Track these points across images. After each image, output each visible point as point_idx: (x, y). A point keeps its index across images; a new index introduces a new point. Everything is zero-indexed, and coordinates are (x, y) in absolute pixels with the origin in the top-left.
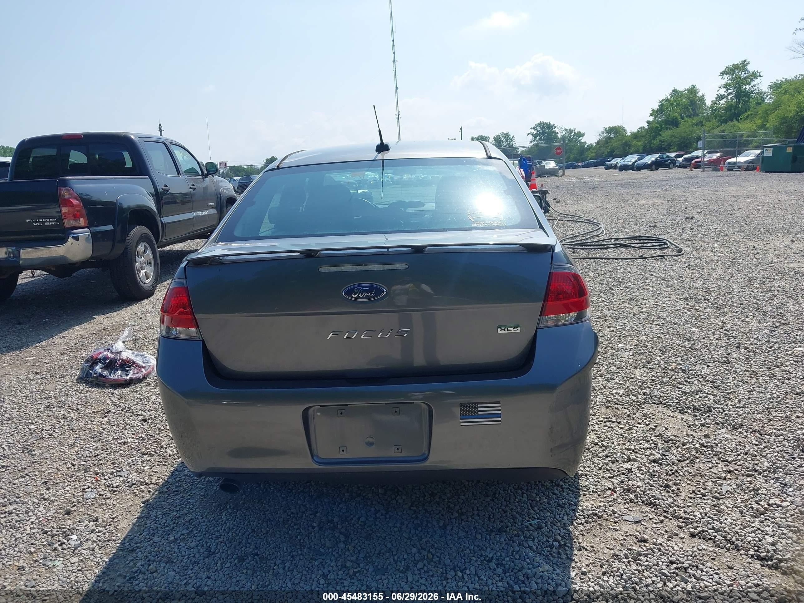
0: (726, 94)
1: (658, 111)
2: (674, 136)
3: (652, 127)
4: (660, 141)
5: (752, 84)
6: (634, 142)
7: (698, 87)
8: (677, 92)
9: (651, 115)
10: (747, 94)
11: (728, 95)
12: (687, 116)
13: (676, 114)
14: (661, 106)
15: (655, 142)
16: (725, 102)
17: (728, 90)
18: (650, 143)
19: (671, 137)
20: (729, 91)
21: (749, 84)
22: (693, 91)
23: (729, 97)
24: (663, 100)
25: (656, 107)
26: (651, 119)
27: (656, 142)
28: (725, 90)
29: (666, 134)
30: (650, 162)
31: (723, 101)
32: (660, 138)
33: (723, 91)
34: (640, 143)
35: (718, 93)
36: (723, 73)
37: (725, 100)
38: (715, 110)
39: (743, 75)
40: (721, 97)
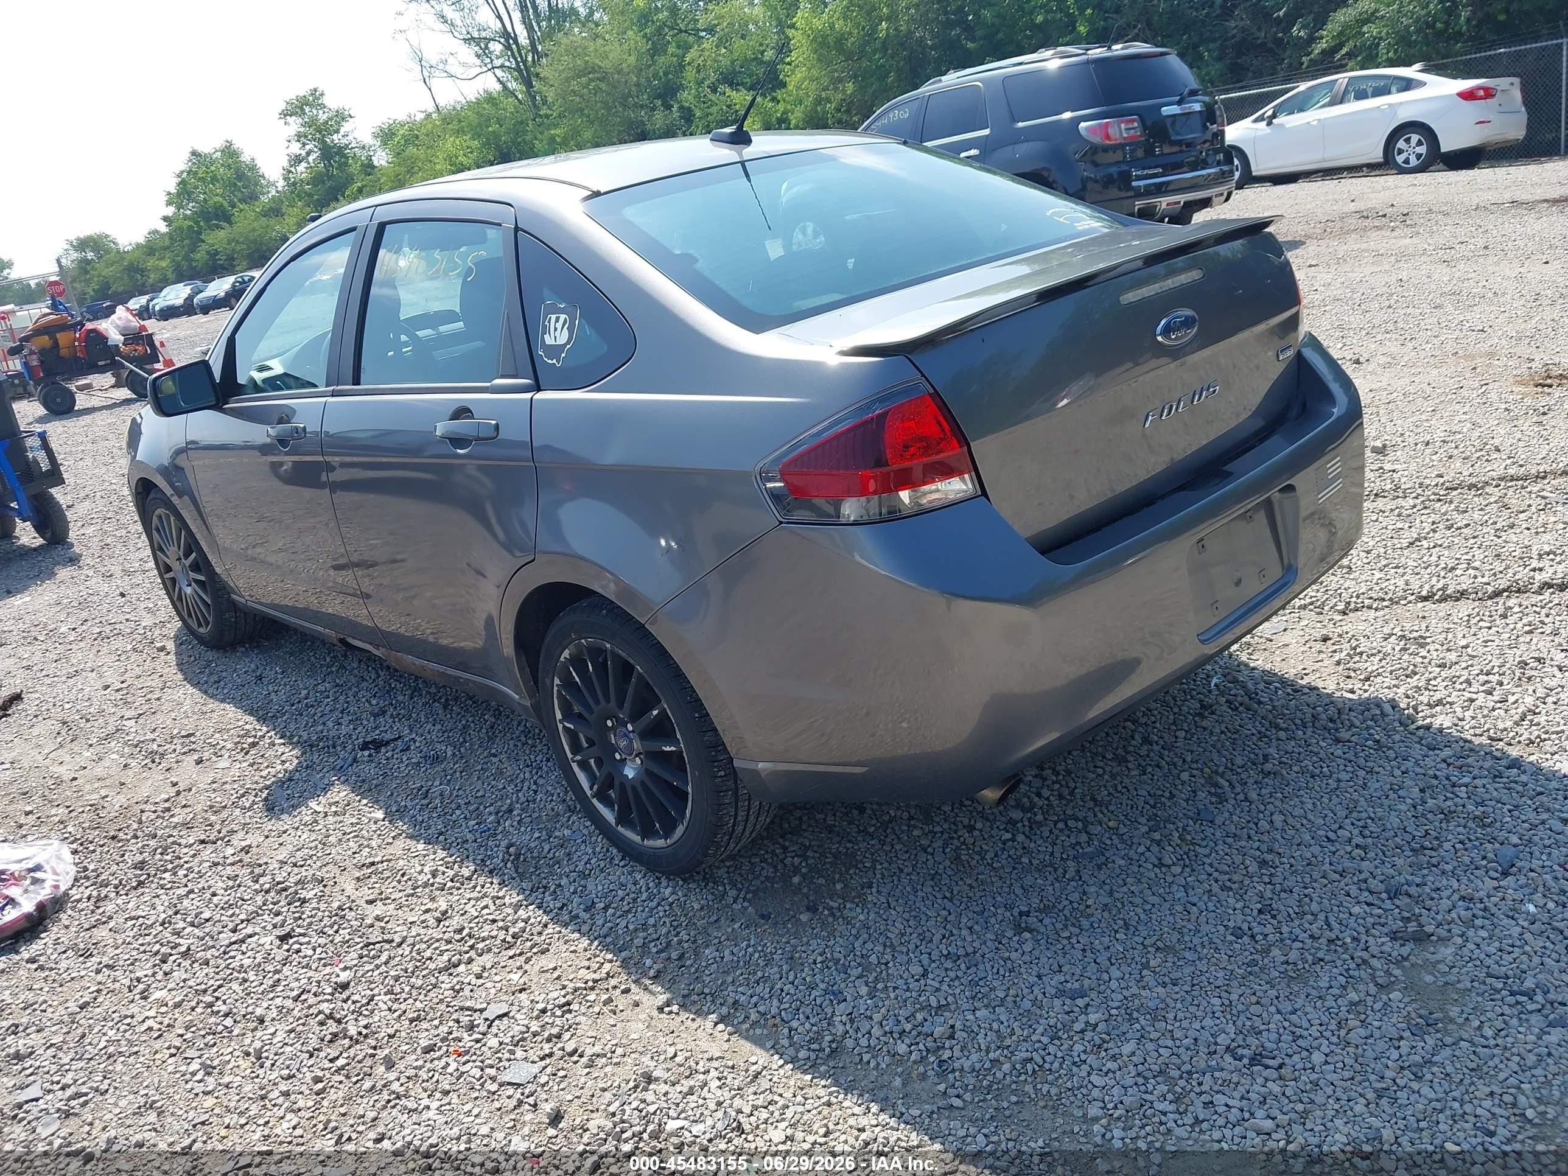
0: (303, 153)
1: (179, 194)
2: (233, 240)
3: (181, 229)
4: (208, 253)
5: (342, 131)
6: (151, 263)
7: (238, 144)
8: (200, 155)
9: (169, 203)
10: (340, 150)
11: (308, 154)
12: (241, 201)
13: (218, 199)
14: (183, 183)
15: (198, 256)
16: (307, 168)
17: (304, 144)
18: (186, 258)
19: (229, 243)
20: (308, 147)
21: (337, 131)
22: (230, 152)
23: (311, 159)
24: (182, 172)
25: (172, 186)
26: (170, 211)
27: (200, 256)
28: (299, 145)
29: (217, 238)
30: (223, 294)
31: (302, 167)
32: (204, 247)
33: (296, 148)
34: (164, 264)
35: (289, 151)
36: (285, 114)
37: (304, 165)
38: (294, 184)
39: (322, 117)
40: (297, 160)
